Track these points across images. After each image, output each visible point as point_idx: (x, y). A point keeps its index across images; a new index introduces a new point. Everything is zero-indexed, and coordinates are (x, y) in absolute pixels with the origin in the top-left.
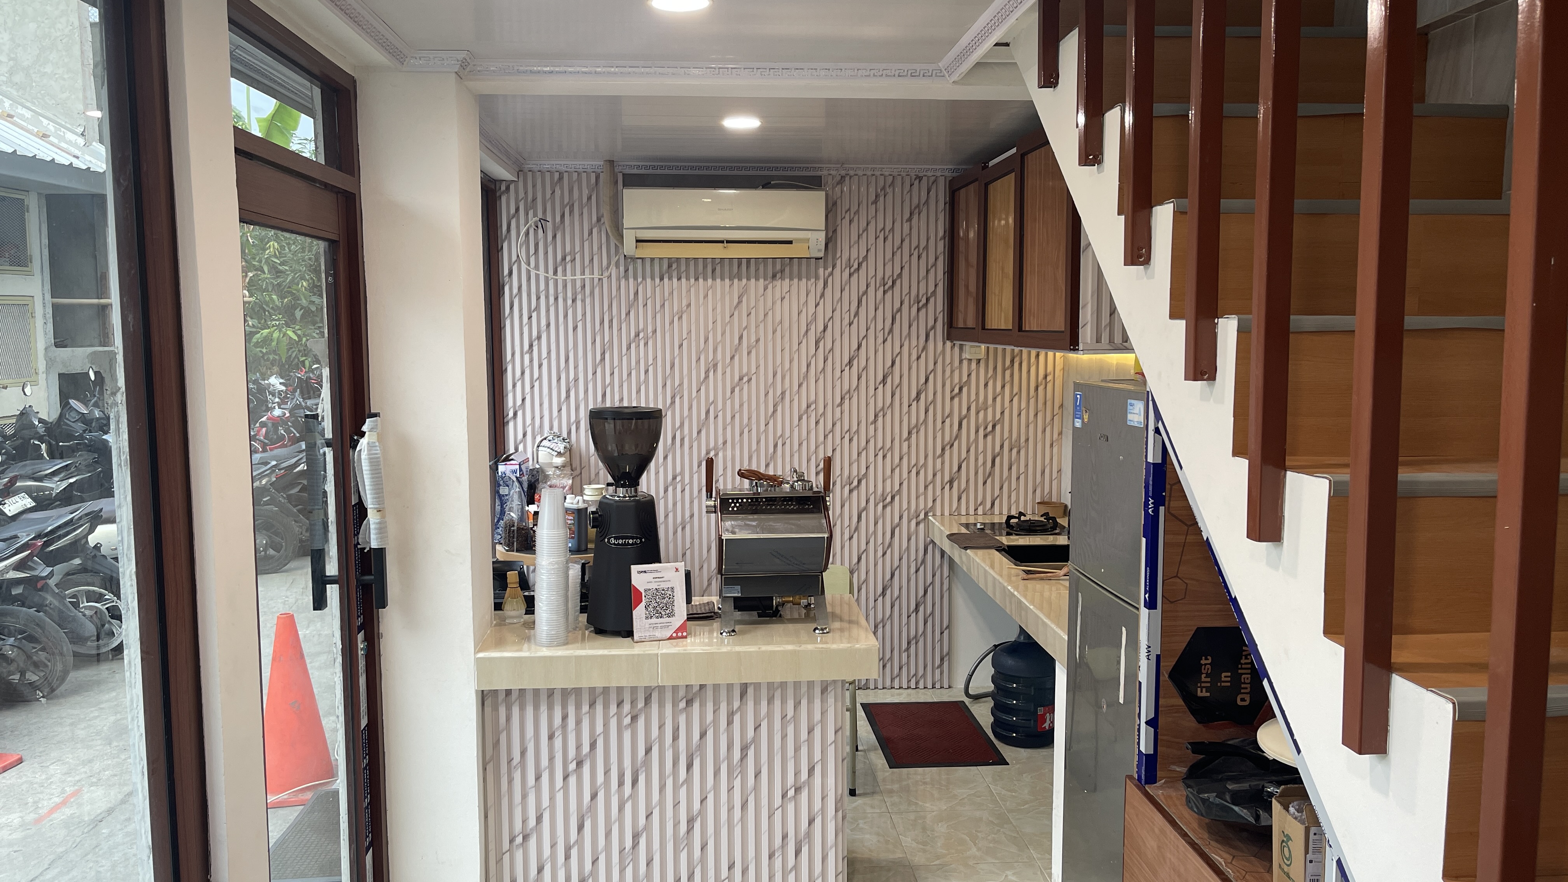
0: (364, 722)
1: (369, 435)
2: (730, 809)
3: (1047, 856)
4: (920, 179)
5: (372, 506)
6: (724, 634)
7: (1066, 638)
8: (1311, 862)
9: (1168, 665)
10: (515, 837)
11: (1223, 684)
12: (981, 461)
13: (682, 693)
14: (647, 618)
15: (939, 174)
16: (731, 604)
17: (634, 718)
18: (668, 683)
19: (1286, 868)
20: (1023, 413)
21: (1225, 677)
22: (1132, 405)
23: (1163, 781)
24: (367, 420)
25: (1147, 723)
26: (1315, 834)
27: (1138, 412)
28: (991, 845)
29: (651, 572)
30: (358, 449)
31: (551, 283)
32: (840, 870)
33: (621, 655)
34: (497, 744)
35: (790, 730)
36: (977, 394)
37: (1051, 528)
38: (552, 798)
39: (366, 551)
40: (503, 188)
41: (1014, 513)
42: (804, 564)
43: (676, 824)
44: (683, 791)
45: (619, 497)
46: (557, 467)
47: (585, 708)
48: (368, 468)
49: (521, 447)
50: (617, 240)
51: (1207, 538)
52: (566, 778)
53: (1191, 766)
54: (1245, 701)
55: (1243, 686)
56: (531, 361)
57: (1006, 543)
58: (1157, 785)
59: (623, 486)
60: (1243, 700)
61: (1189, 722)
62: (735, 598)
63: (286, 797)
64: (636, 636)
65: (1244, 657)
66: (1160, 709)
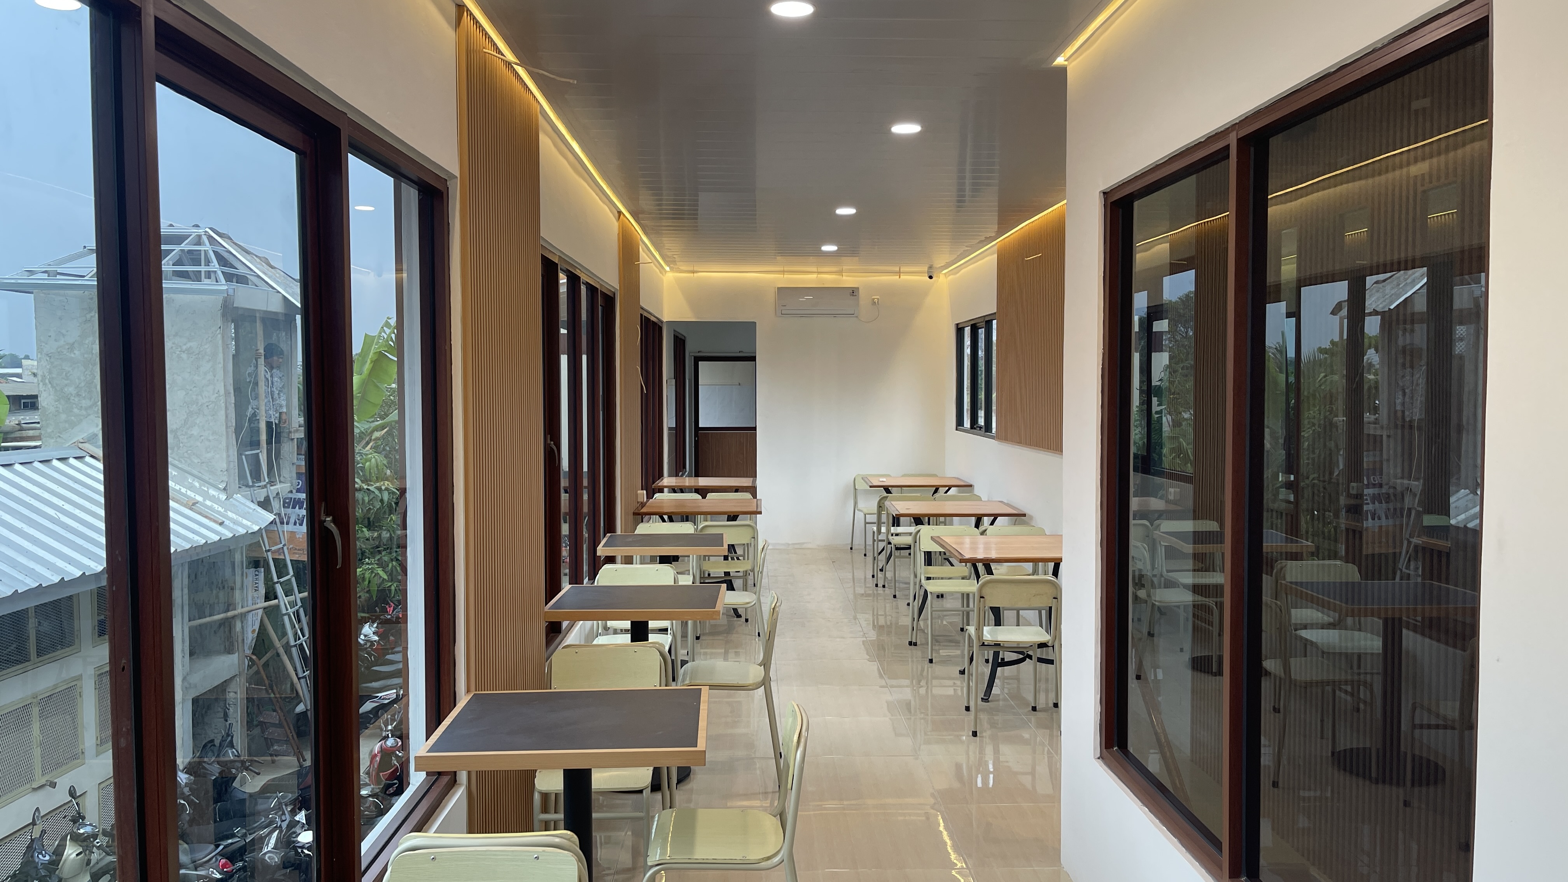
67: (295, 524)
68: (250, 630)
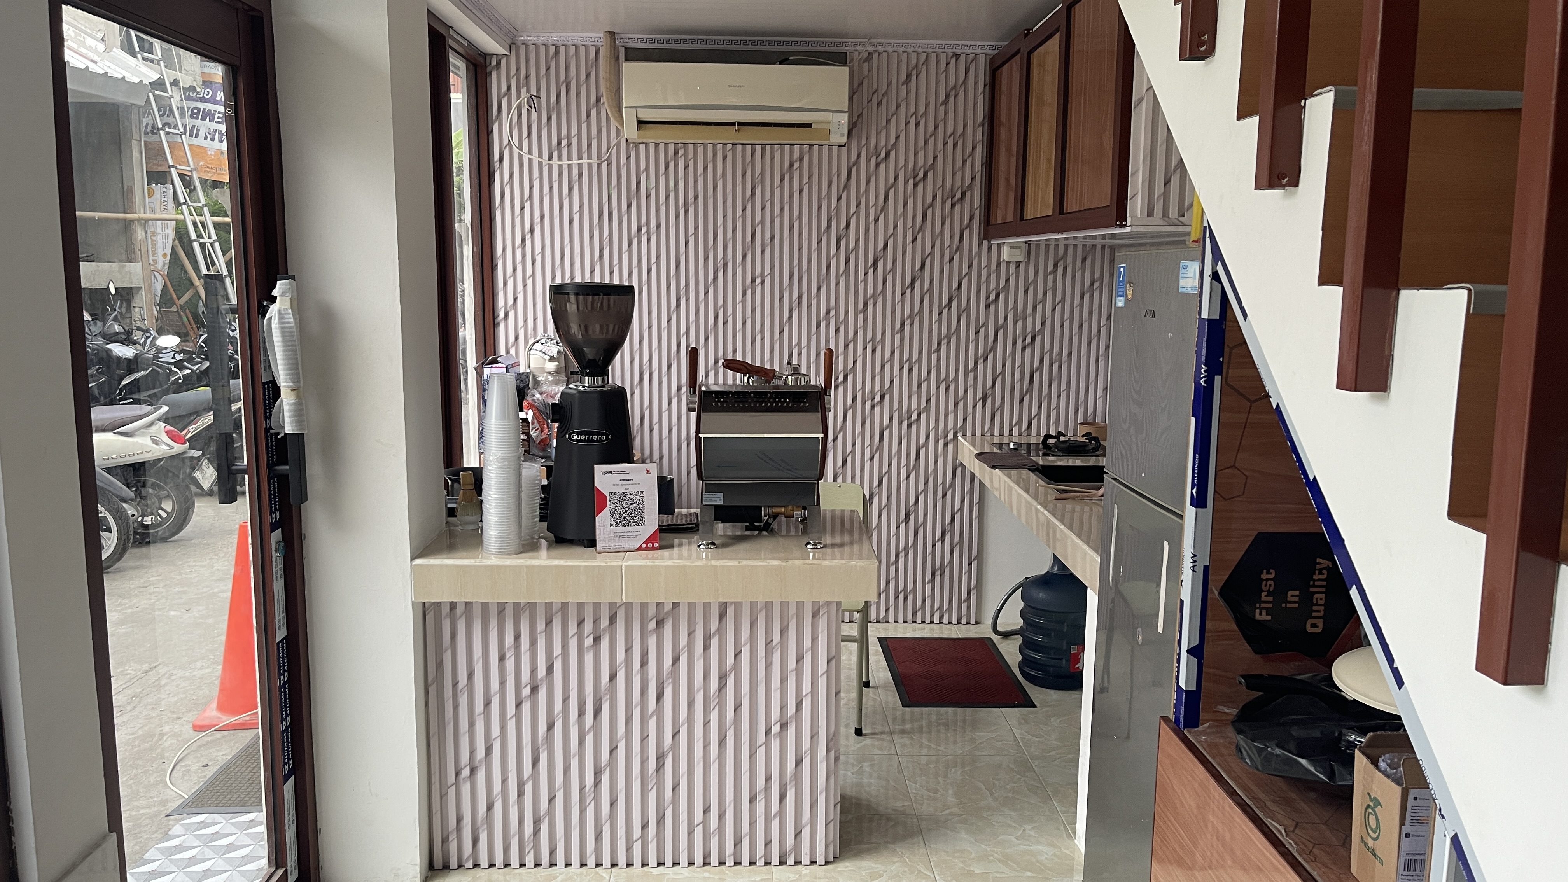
0: (281, 634)
1: (281, 300)
2: (706, 746)
3: (1073, 809)
4: (958, 56)
5: (285, 384)
6: (702, 547)
7: (1099, 559)
8: (1407, 835)
9: (1219, 579)
10: (462, 769)
11: (1289, 605)
12: (1017, 376)
13: (652, 611)
14: (612, 526)
15: (979, 51)
16: (712, 511)
17: (597, 640)
18: (636, 600)
19: (1371, 843)
20: (1067, 324)
21: (1292, 596)
22: (1185, 268)
23: (1207, 725)
24: (279, 283)
25: (1189, 651)
26: (1415, 799)
27: (1191, 275)
28: (1010, 795)
29: (619, 473)
30: (267, 316)
31: (546, 170)
32: (832, 817)
33: (579, 566)
34: (440, 665)
35: (776, 657)
36: (1016, 301)
37: (1093, 449)
38: (503, 728)
39: (279, 437)
40: (494, 63)
41: (1053, 432)
42: (796, 469)
43: (644, 761)
44: (652, 724)
45: (584, 386)
46: (549, 373)
47: (541, 626)
48: (280, 339)
49: (513, 351)
50: (618, 122)
51: (1278, 406)
52: (518, 705)
53: (1244, 706)
54: (1317, 627)
55: (1315, 608)
56: (524, 256)
57: (1041, 463)
58: (1200, 728)
59: (587, 375)
60: (1314, 626)
61: (1244, 651)
62: (717, 507)
63: (248, 718)
64: (599, 546)
65: (1317, 572)
66: (1206, 635)
67: (206, 138)
68: (160, 252)
